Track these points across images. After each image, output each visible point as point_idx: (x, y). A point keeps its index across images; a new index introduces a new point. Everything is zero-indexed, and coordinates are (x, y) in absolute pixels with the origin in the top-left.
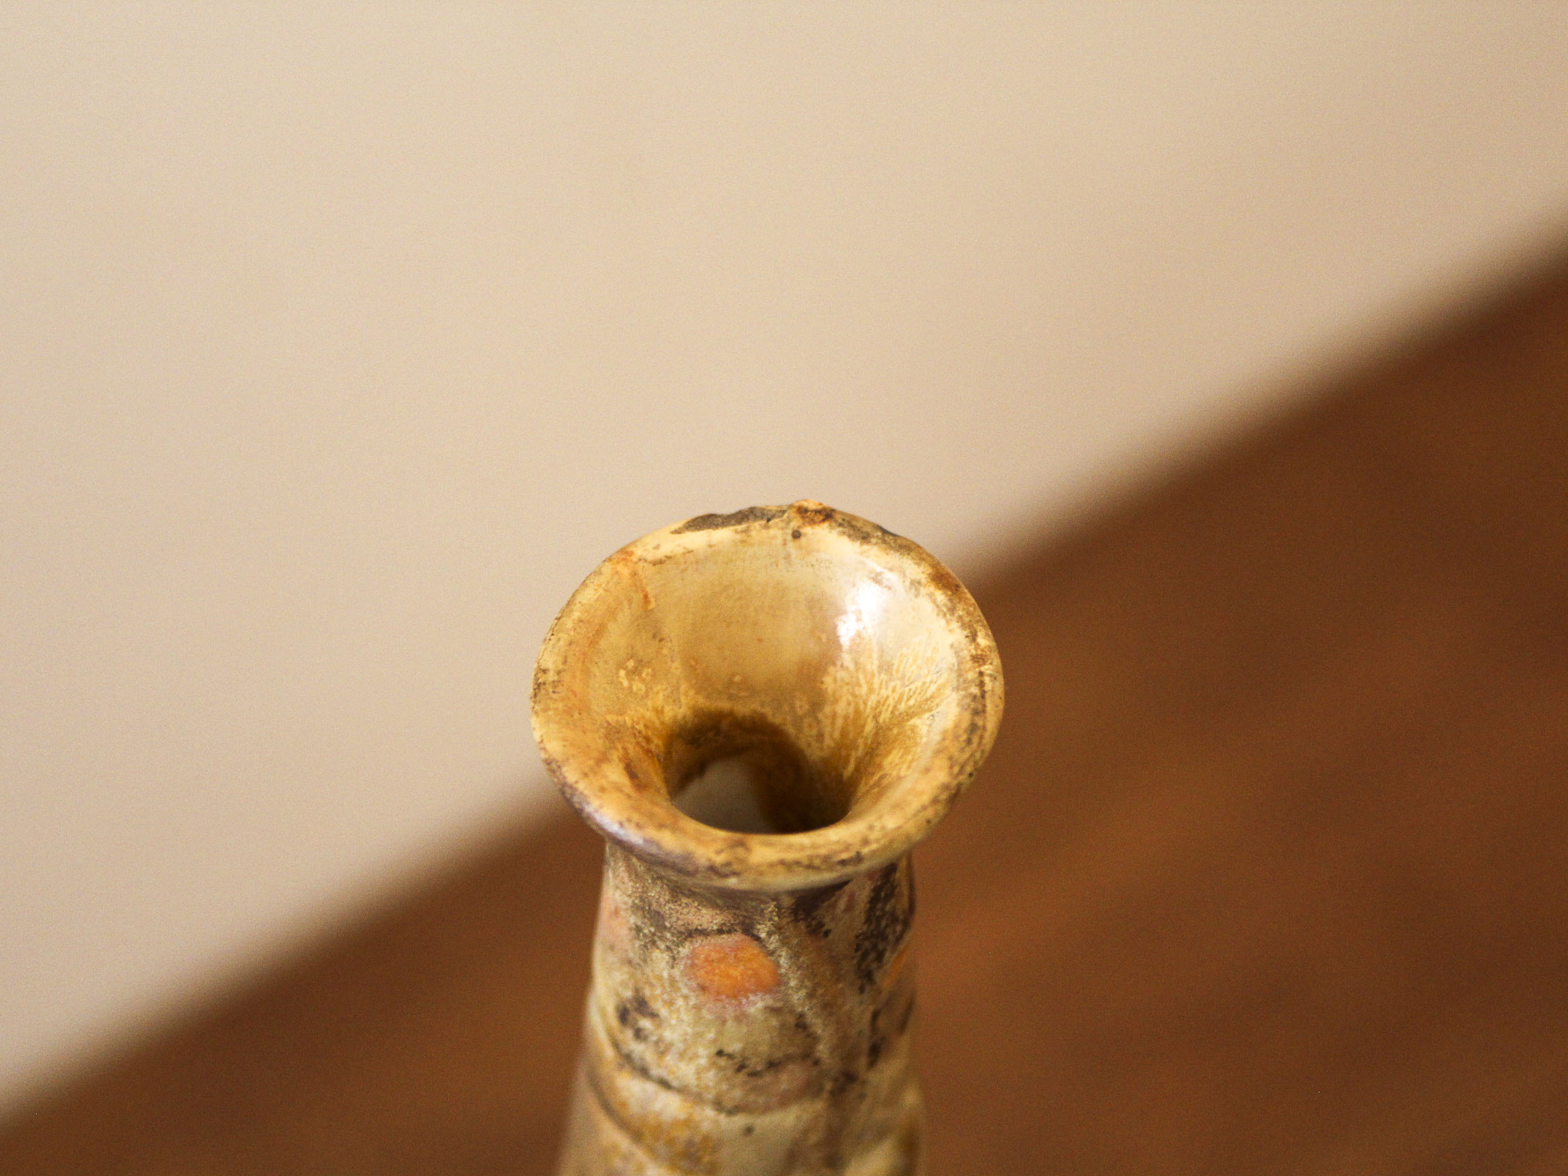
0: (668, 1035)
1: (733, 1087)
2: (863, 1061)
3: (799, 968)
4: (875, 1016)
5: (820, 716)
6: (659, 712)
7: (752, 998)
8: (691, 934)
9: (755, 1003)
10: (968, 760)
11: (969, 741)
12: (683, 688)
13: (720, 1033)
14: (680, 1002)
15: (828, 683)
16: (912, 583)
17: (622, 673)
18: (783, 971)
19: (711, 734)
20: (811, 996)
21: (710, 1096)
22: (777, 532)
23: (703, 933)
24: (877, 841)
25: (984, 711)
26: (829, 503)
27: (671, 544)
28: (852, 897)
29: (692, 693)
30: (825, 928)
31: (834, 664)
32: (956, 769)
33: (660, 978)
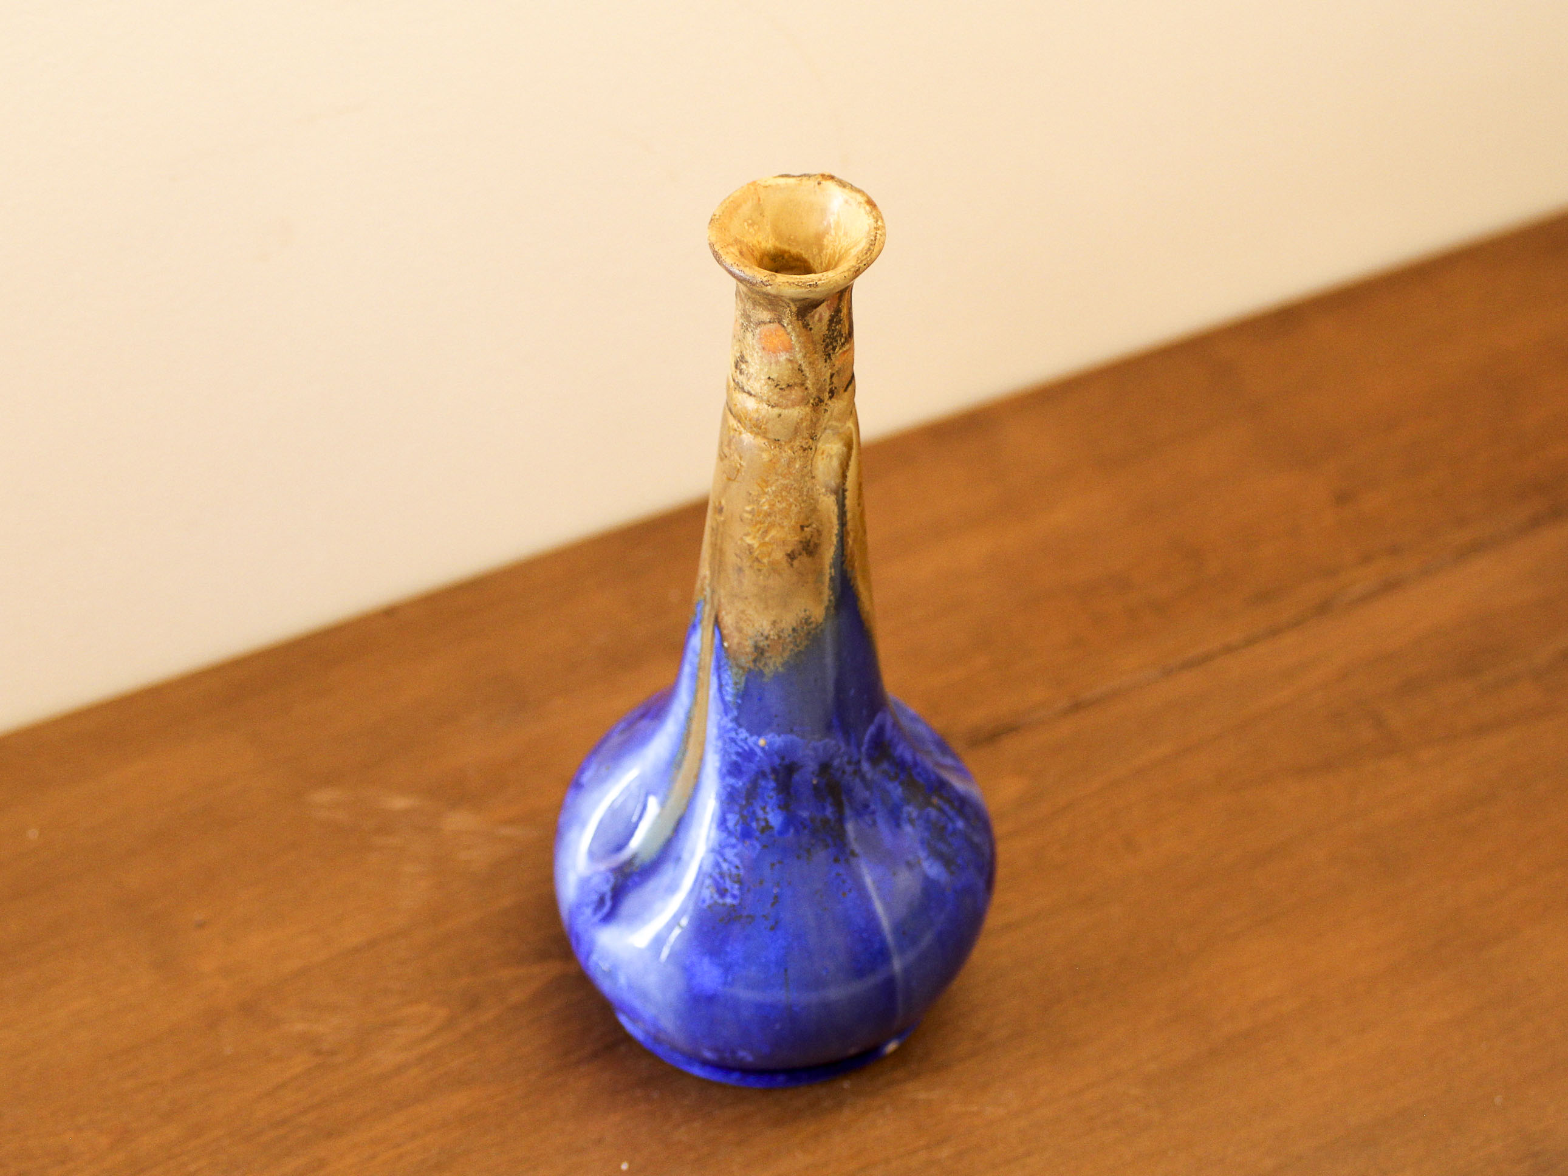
0: (751, 370)
1: (774, 394)
2: (827, 395)
3: (800, 342)
4: (832, 376)
5: (822, 255)
6: (760, 243)
7: (781, 354)
8: (760, 323)
9: (782, 356)
10: (864, 260)
11: (866, 253)
12: (770, 238)
13: (770, 369)
14: (755, 355)
15: (825, 242)
16: (858, 203)
17: (746, 224)
18: (793, 343)
19: (780, 258)
20: (804, 357)
21: (765, 398)
22: (812, 183)
23: (764, 323)
24: (824, 280)
25: (875, 244)
26: (833, 174)
27: (772, 182)
28: (821, 315)
29: (774, 240)
30: (810, 327)
31: (828, 234)
32: (859, 261)
33: (749, 345)
